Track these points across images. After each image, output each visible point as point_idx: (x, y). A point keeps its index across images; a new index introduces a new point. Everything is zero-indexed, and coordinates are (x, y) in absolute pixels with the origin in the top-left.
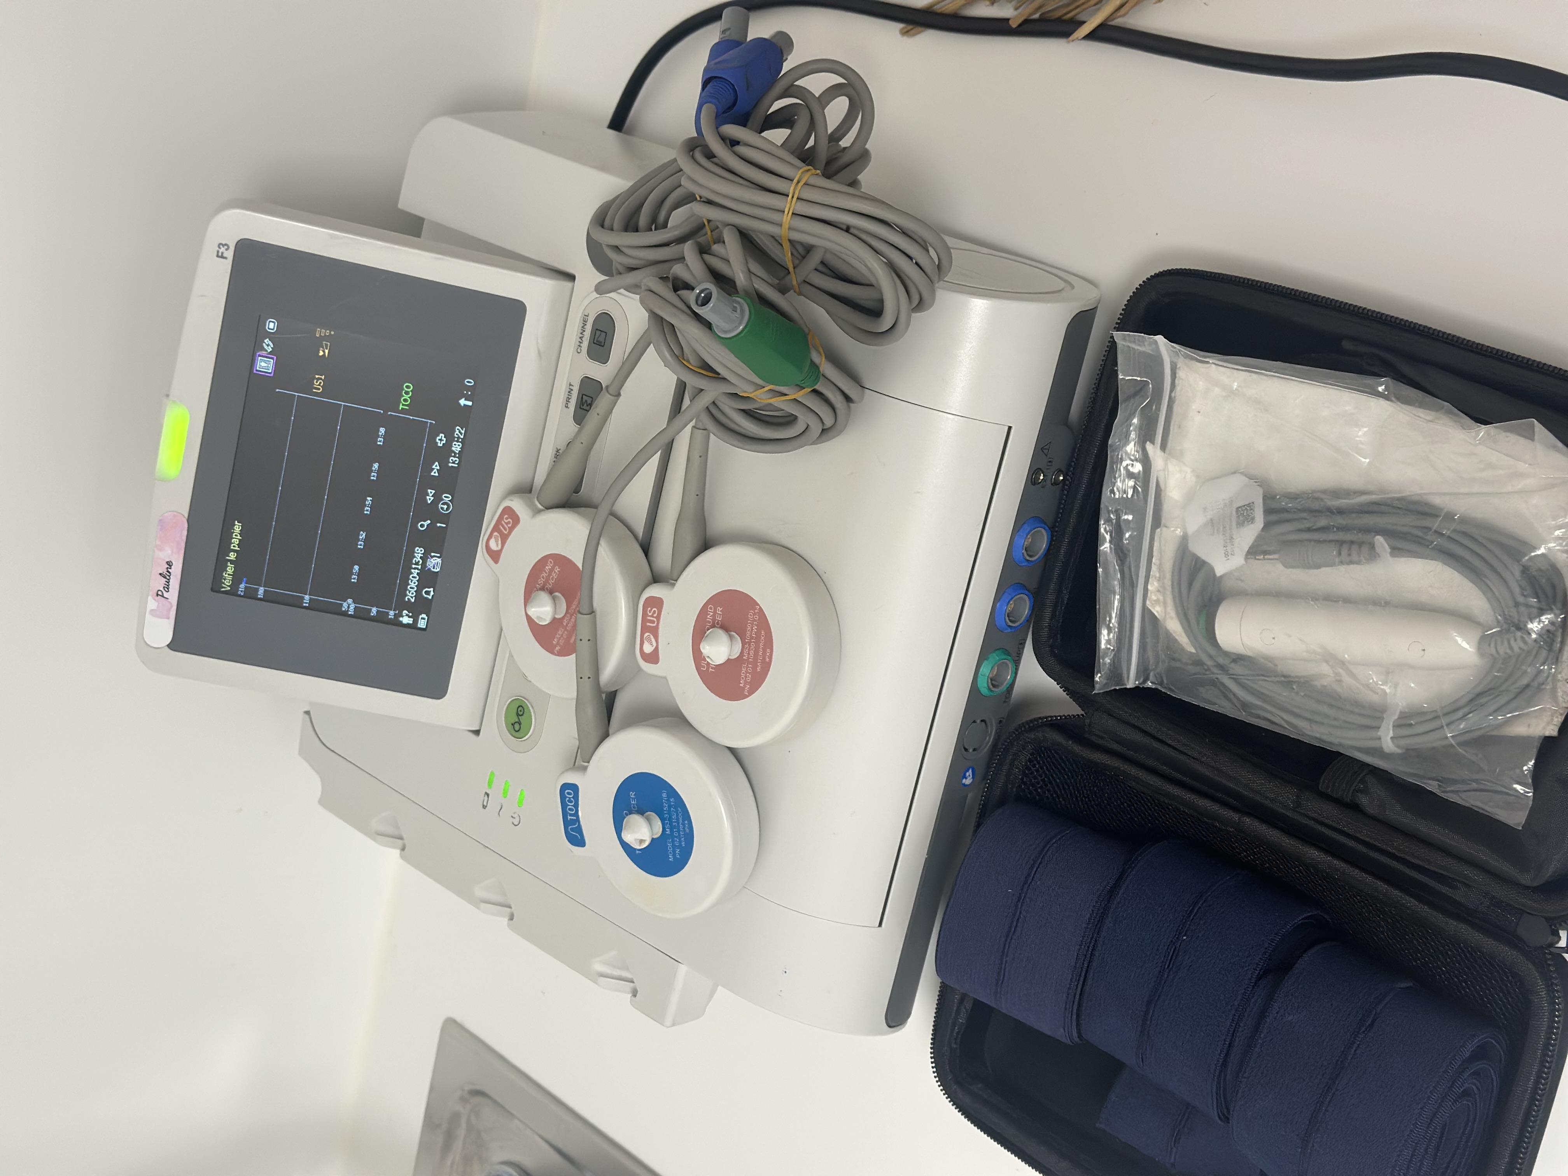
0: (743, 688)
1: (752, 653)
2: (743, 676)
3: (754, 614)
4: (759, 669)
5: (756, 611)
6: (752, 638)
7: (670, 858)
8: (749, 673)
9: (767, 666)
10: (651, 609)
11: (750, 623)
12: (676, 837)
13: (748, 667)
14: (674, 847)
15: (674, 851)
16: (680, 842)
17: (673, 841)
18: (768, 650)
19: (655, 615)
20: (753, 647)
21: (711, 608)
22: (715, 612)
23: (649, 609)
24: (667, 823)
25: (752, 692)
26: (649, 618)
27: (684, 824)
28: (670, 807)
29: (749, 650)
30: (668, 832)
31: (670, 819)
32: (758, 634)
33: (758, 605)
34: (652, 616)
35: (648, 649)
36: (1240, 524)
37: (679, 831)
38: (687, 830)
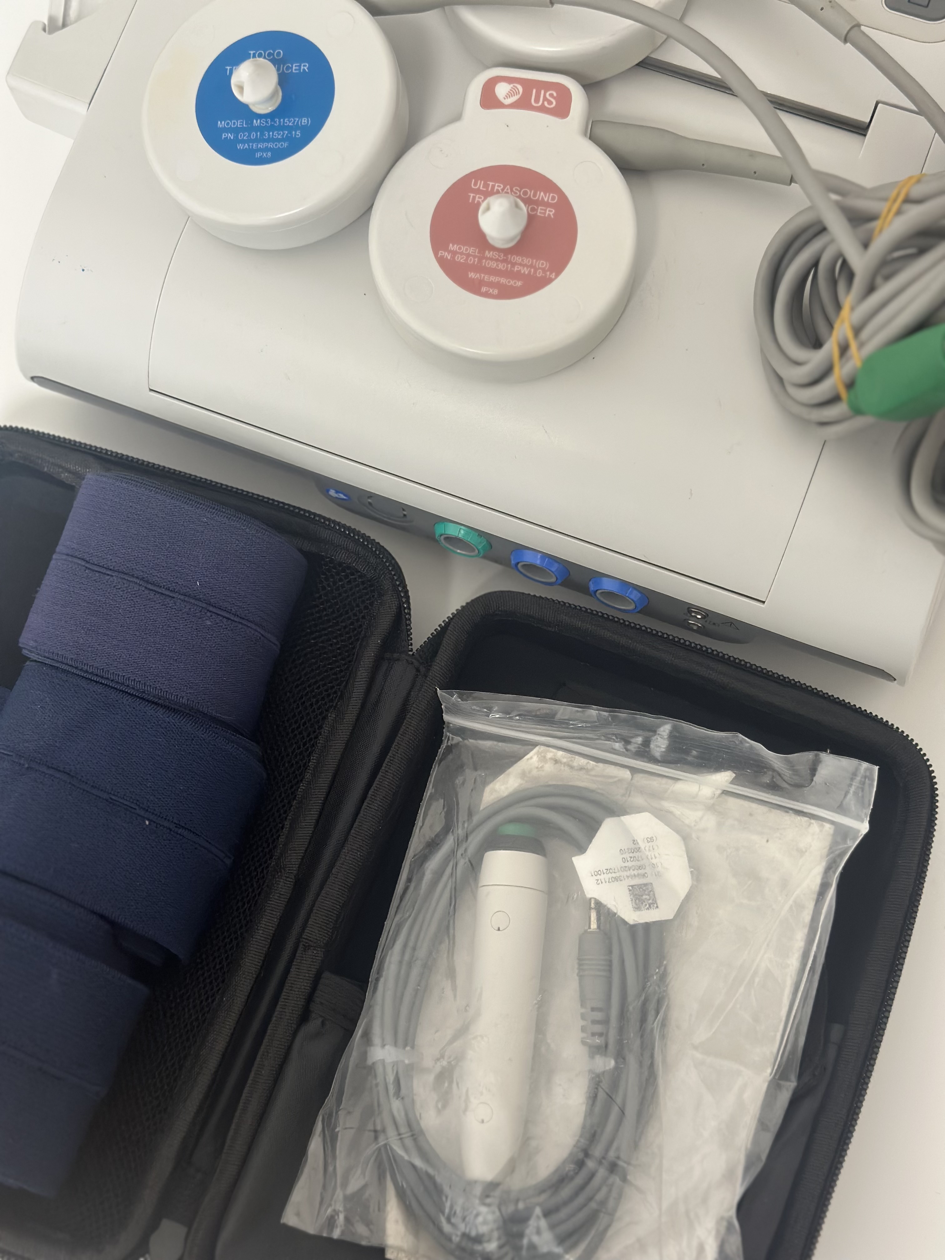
0: (446, 249)
1: (493, 265)
2: (463, 249)
3: (544, 270)
4: (472, 275)
5: (548, 273)
6: (513, 265)
7: (221, 123)
8: (467, 259)
9: (474, 287)
10: (554, 98)
11: (532, 262)
12: (249, 135)
13: (475, 257)
14: (236, 131)
15: (230, 130)
16: (243, 141)
17: (243, 130)
18: (496, 292)
19: (546, 104)
20: (501, 266)
21: (553, 198)
22: (548, 205)
23: (555, 94)
24: (267, 122)
25: (443, 264)
26: (543, 92)
27: (266, 150)
28: (290, 129)
29: (497, 260)
30: (256, 123)
31: (272, 128)
32: (518, 276)
33: (557, 275)
34: (545, 99)
35: (502, 90)
36: (632, 889)
37: (256, 140)
38: (258, 155)
